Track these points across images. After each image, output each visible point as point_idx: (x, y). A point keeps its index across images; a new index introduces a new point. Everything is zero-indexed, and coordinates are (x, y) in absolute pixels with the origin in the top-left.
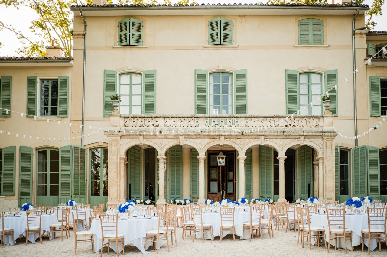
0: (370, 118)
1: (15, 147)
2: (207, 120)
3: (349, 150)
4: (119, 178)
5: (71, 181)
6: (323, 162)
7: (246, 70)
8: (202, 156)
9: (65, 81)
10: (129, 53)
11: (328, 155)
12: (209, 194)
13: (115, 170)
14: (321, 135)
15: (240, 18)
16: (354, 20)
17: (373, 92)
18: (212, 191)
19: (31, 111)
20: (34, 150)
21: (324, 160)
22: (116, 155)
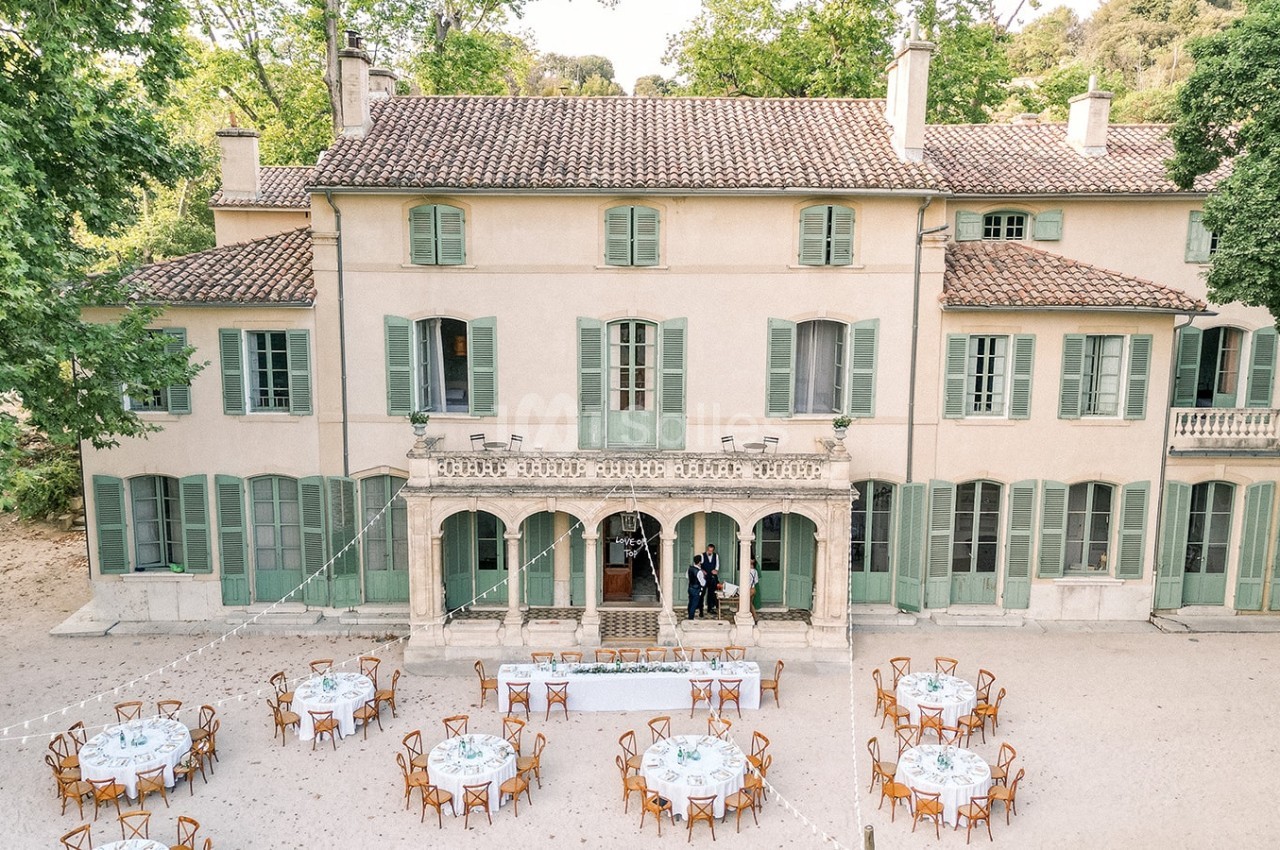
0: (942, 421)
1: (205, 476)
3: (895, 485)
4: (431, 574)
5: (324, 546)
6: (826, 548)
7: (685, 320)
8: (592, 533)
9: (302, 338)
10: (436, 279)
11: (836, 535)
12: (608, 566)
13: (422, 561)
14: (823, 499)
15: (675, 203)
16: (922, 211)
17: (951, 367)
18: (613, 561)
19: (232, 402)
20: (246, 482)
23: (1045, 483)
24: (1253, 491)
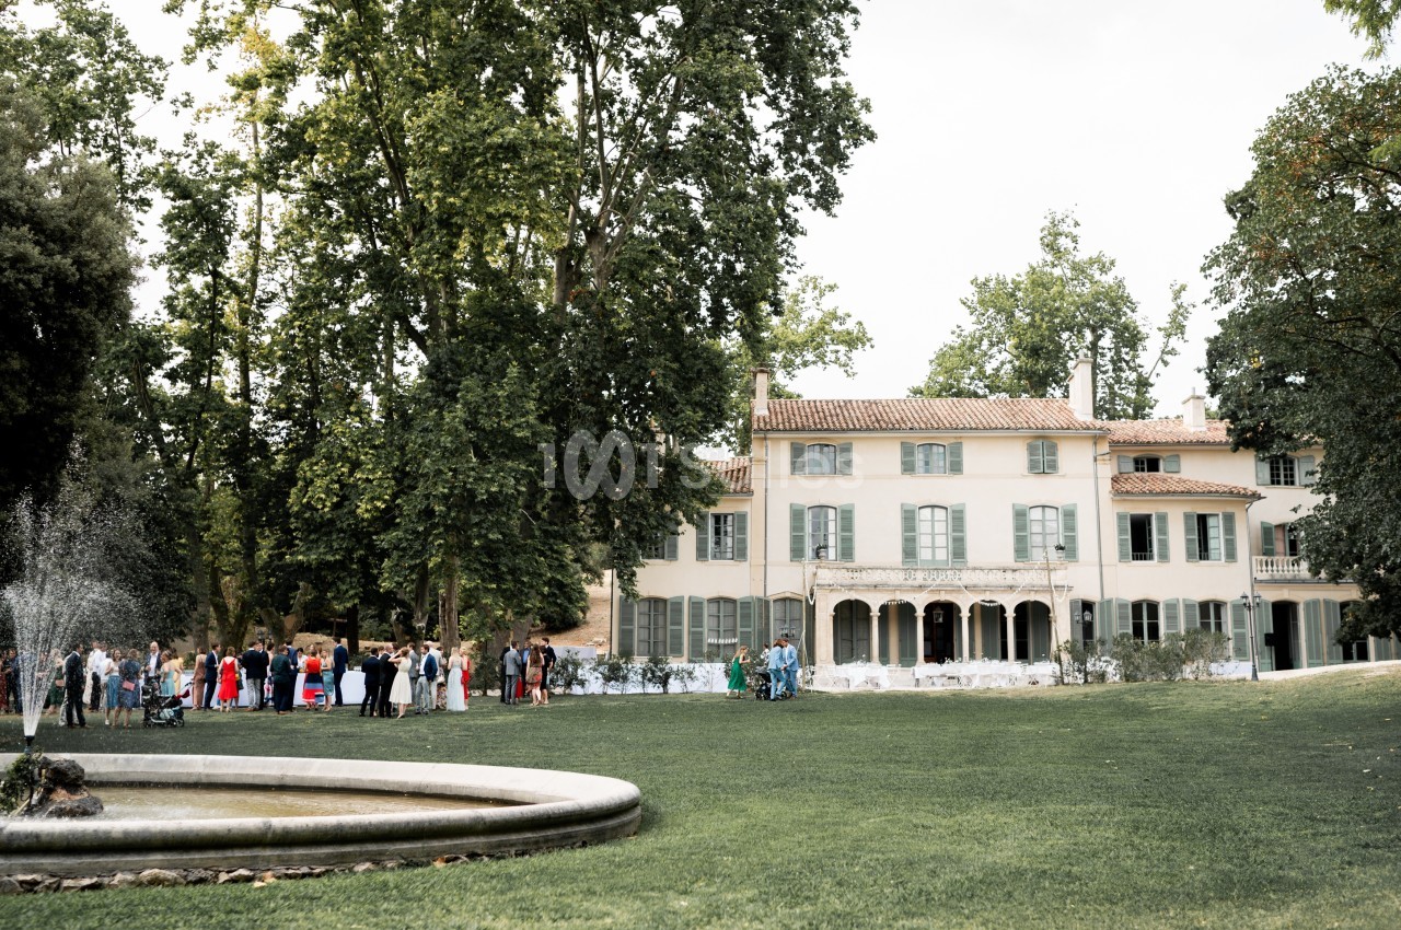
1: (683, 597)
3: (1095, 602)
4: (828, 636)
6: (1056, 621)
8: (920, 612)
9: (743, 516)
11: (1062, 612)
13: (824, 628)
14: (1053, 590)
16: (1095, 444)
17: (1121, 531)
19: (702, 554)
20: (706, 601)
21: (1058, 618)
22: (825, 611)
23: (1184, 600)
24: (1307, 604)
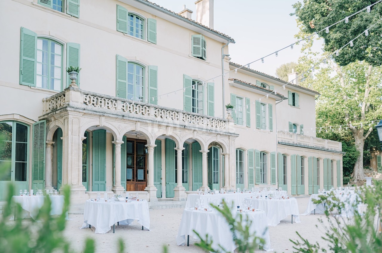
2: (156, 111)
6: (229, 158)
11: (232, 151)
14: (229, 136)
16: (223, 48)
21: (230, 156)
22: (78, 135)
23: (255, 150)
